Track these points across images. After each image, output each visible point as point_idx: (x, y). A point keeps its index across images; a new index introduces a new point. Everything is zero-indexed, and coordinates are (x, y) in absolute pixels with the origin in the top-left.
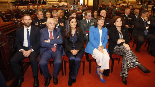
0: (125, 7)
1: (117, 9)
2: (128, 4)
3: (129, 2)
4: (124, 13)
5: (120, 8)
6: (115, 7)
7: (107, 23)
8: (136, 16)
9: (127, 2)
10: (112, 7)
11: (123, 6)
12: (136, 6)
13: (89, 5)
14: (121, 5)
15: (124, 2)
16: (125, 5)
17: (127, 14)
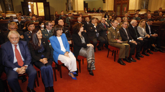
0: (76, 15)
1: (69, 18)
2: (78, 12)
3: (78, 11)
4: (77, 21)
5: (72, 17)
6: (67, 16)
7: (66, 31)
8: (88, 23)
9: (76, 11)
10: (65, 16)
11: (74, 15)
12: (84, 14)
13: (39, 15)
14: (72, 14)
15: (75, 12)
16: (75, 14)
17: (80, 21)
